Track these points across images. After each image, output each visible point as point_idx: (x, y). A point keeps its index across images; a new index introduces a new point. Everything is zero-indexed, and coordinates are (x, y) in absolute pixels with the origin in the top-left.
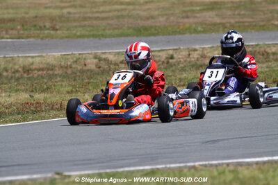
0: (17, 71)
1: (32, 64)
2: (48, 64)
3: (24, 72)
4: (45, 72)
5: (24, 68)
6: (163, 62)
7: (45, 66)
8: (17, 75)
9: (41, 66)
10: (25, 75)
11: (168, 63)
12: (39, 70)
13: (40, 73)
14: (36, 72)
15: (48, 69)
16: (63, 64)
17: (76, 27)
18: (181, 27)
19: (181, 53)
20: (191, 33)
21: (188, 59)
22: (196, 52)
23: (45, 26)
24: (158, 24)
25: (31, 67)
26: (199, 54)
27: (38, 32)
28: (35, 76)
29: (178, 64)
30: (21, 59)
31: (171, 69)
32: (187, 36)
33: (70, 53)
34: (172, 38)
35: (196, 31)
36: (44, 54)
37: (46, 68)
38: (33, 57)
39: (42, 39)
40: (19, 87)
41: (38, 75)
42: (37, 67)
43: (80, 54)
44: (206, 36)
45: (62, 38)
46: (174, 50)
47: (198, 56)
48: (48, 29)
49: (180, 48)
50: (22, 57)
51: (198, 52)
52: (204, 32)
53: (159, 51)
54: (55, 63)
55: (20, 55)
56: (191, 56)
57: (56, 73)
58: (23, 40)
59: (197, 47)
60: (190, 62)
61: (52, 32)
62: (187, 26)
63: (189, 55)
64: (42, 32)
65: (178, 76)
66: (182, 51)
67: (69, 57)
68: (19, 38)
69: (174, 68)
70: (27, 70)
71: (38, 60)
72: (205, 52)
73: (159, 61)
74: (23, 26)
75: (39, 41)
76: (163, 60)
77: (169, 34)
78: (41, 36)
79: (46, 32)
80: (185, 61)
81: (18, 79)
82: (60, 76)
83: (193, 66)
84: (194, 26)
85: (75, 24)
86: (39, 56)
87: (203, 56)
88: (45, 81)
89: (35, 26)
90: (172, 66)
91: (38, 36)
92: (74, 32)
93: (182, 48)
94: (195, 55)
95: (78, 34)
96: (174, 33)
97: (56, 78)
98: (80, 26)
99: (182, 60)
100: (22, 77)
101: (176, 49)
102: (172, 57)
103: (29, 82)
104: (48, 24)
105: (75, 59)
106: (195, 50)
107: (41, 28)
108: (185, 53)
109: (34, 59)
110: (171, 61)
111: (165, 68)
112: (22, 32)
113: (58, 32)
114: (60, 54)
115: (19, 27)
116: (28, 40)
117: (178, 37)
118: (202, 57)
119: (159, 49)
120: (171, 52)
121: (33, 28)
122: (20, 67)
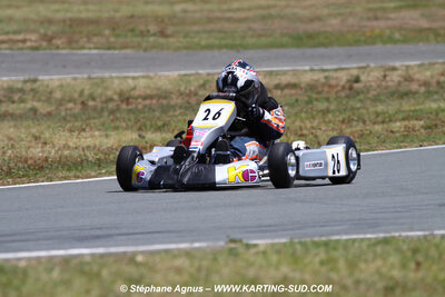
0: (111, 100)
1: (134, 88)
2: (158, 89)
3: (122, 101)
4: (154, 101)
5: (121, 94)
6: (343, 87)
7: (155, 92)
8: (111, 105)
9: (148, 92)
10: (124, 106)
11: (351, 88)
12: (145, 98)
13: (148, 102)
14: (140, 100)
15: (160, 97)
16: (182, 89)
17: (198, 32)
18: (368, 34)
19: (372, 74)
20: (385, 43)
21: (384, 83)
22: (396, 73)
23: (148, 31)
24: (329, 29)
25: (132, 93)
26: (400, 76)
27: (139, 39)
28: (140, 107)
29: (368, 91)
30: (116, 82)
31: (359, 98)
32: (379, 47)
33: (193, 72)
34: (354, 50)
35: (391, 40)
36: (151, 74)
37: (156, 95)
38: (134, 78)
39: (145, 50)
40: (118, 123)
41: (145, 106)
42: (142, 93)
43: (208, 74)
44: (409, 47)
45: (177, 49)
46: (360, 68)
47: (399, 79)
48: (154, 35)
49: (368, 66)
50: (118, 78)
51: (399, 72)
52: (405, 41)
53: (336, 70)
54: (170, 87)
55: (114, 75)
56: (388, 78)
57: (173, 102)
58: (116, 52)
59: (397, 64)
60: (386, 88)
61: (162, 40)
62: (377, 31)
63: (385, 76)
64: (145, 39)
65: (372, 109)
66: (372, 70)
67: (192, 78)
68: (109, 49)
69: (361, 97)
70: (126, 98)
71: (142, 82)
72: (411, 72)
73: (337, 86)
74: (114, 29)
75: (141, 53)
76: (342, 83)
77: (350, 45)
78: (144, 45)
79: (152, 39)
80: (379, 86)
81: (112, 112)
82: (180, 107)
83: (392, 94)
84: (388, 32)
85: (196, 28)
86: (143, 77)
87: (409, 79)
88: (157, 114)
89: (133, 30)
90: (358, 94)
91: (138, 46)
92: (196, 40)
93: (372, 65)
94: (395, 77)
95: (203, 43)
96: (357, 42)
97: (175, 111)
98: (204, 31)
99: (373, 84)
100: (118, 109)
101: (364, 68)
102: (357, 80)
103: (132, 117)
104: (153, 28)
105: (201, 82)
106: (394, 69)
107: (142, 34)
108: (377, 74)
109: (136, 82)
110: (356, 85)
111: (348, 96)
112: (112, 39)
113: (171, 40)
114: (177, 73)
115: (107, 32)
116: (123, 52)
117: (363, 49)
118: (406, 80)
119: (335, 67)
120: (355, 72)
121: (129, 34)
122: (115, 93)
